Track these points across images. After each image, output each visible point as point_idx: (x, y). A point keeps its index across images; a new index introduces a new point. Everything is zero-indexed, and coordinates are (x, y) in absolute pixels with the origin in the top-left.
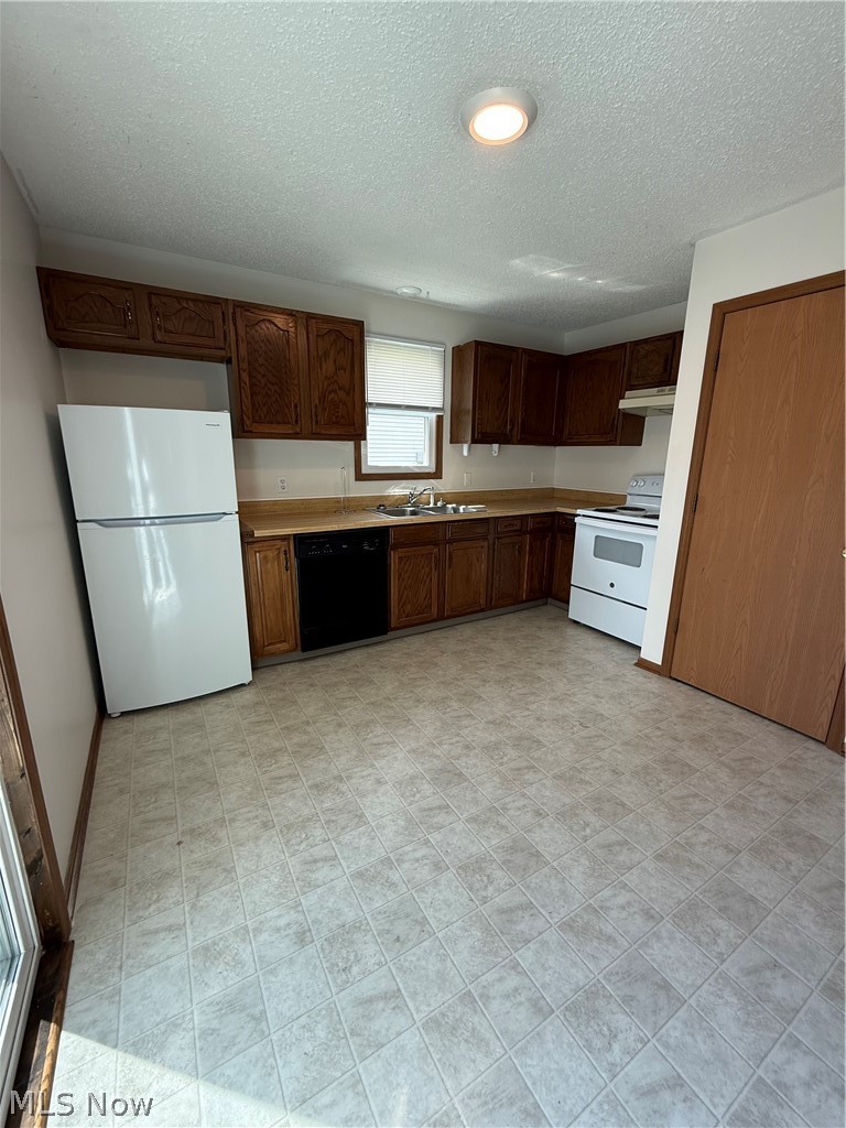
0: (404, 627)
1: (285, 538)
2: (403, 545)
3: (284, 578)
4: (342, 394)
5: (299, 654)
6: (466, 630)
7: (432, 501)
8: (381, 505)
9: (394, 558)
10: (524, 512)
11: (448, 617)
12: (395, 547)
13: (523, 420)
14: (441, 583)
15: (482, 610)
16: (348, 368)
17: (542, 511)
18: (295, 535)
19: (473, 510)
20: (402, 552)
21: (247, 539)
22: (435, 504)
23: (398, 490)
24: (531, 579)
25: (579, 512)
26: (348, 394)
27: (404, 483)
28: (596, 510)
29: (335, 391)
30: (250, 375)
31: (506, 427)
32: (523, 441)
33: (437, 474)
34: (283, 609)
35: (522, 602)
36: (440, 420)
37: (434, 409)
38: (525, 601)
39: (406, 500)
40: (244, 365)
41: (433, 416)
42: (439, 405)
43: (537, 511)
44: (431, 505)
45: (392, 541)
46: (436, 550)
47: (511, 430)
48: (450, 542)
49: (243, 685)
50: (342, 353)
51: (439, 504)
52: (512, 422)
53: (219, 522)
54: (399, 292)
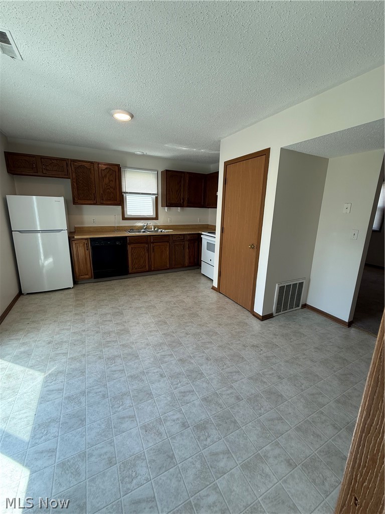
0: (134, 273)
1: (87, 239)
2: (133, 243)
3: (87, 253)
4: (112, 190)
5: (93, 280)
6: (161, 276)
7: (153, 228)
8: (132, 229)
9: (129, 248)
10: (184, 233)
11: (154, 271)
12: (130, 244)
13: (188, 198)
14: (149, 258)
15: (168, 269)
16: (114, 180)
17: (193, 233)
18: (90, 238)
19: (165, 232)
20: (132, 246)
21: (71, 239)
22: (154, 229)
23: (140, 224)
24: (190, 258)
25: (203, 233)
26: (114, 189)
27: (142, 221)
28: (209, 233)
29: (109, 189)
30: (76, 184)
31: (181, 201)
32: (188, 206)
33: (156, 218)
34: (86, 264)
35: (186, 267)
36: (157, 198)
37: (153, 194)
38: (187, 267)
39: (142, 227)
40: (75, 180)
41: (154, 197)
42: (156, 192)
43: (190, 233)
44: (153, 230)
45: (128, 242)
46: (147, 246)
47: (183, 202)
48: (153, 243)
49: (70, 288)
50: (111, 176)
51: (156, 229)
52: (183, 199)
53: (60, 233)
54: (136, 153)
